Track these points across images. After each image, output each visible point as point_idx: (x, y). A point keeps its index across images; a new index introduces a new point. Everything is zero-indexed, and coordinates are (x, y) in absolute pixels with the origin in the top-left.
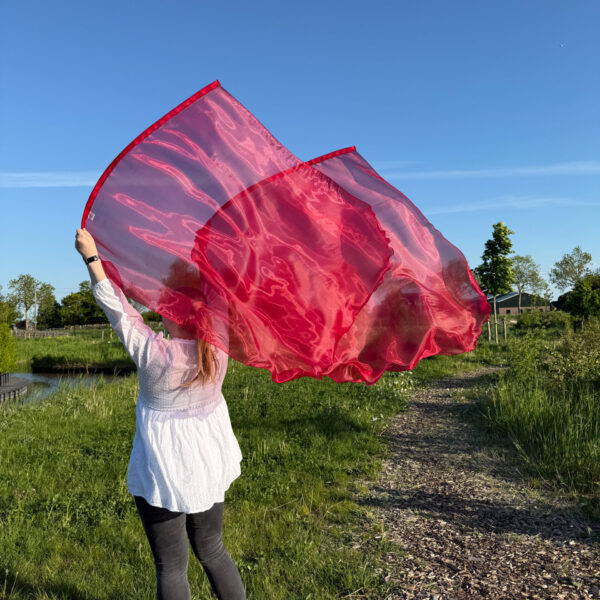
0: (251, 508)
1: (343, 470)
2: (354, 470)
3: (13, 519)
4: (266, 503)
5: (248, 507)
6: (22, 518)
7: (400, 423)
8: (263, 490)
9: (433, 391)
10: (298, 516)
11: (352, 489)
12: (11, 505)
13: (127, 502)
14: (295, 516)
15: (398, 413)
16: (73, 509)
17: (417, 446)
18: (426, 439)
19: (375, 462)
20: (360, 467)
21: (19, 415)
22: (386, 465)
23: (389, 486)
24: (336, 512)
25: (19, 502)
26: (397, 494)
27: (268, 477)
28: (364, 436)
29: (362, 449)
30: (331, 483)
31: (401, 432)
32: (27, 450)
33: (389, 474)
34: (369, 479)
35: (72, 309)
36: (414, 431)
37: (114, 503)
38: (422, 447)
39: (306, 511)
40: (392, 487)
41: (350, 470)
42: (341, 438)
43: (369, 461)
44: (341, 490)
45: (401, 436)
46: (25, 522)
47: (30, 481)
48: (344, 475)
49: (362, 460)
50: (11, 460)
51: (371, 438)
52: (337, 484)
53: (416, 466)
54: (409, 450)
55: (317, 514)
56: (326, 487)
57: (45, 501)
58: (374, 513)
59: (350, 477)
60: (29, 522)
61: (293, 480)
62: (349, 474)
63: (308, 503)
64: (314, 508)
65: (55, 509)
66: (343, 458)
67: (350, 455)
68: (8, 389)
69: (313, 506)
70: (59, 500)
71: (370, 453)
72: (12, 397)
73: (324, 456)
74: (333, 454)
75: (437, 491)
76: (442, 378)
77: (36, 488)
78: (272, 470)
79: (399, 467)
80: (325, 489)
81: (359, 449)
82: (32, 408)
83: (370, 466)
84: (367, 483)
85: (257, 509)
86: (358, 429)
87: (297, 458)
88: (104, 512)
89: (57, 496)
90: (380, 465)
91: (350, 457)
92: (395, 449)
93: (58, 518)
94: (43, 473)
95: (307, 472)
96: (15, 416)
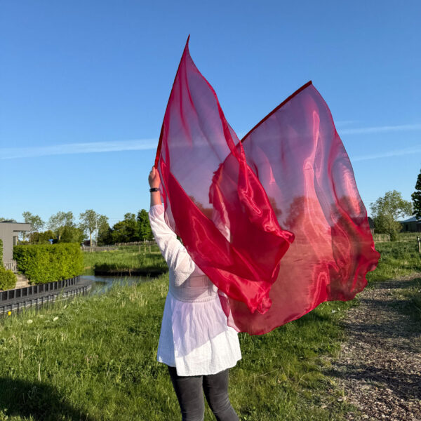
0: (245, 374)
1: (311, 349)
2: (320, 349)
3: (84, 376)
4: (256, 371)
5: (242, 374)
6: (90, 376)
7: (353, 314)
8: (253, 361)
9: (378, 291)
10: (279, 382)
11: (319, 363)
12: (83, 366)
13: (158, 367)
14: (277, 381)
15: (351, 307)
16: (123, 371)
17: (367, 332)
18: (374, 327)
19: (335, 344)
20: (324, 347)
21: (87, 304)
22: (344, 346)
23: (346, 361)
24: (307, 380)
25: (88, 364)
26: (353, 368)
27: (256, 352)
28: (326, 324)
29: (325, 334)
30: (302, 358)
31: (354, 321)
32: (92, 329)
33: (346, 353)
34: (331, 356)
35: (120, 232)
36: (364, 320)
37: (150, 367)
38: (370, 333)
39: (285, 378)
40: (349, 362)
41: (317, 349)
42: (307, 324)
43: (330, 342)
44: (311, 364)
45: (353, 324)
46: (92, 378)
47: (95, 350)
48: (312, 352)
49: (325, 341)
50: (82, 335)
51: (331, 326)
52: (307, 359)
53: (367, 346)
54: (361, 335)
55: (293, 380)
56: (299, 361)
57: (104, 364)
58: (336, 382)
59: (317, 354)
60: (95, 378)
61: (274, 355)
62: (316, 352)
63: (286, 372)
64: (291, 376)
65: (111, 370)
66: (311, 340)
67: (315, 338)
68: (77, 287)
69: (290, 374)
70: (114, 364)
71: (331, 337)
72: (82, 292)
73: (296, 338)
74: (303, 337)
75: (384, 366)
76: (384, 281)
77: (98, 354)
78: (259, 348)
79: (354, 347)
80: (298, 363)
81: (322, 334)
82: (95, 300)
83: (332, 346)
84: (330, 358)
85: (249, 375)
86: (322, 319)
87: (277, 339)
88: (144, 373)
89: (112, 361)
90: (339, 346)
91: (316, 339)
92: (350, 334)
93: (113, 377)
94: (103, 345)
95: (285, 349)
96: (84, 305)
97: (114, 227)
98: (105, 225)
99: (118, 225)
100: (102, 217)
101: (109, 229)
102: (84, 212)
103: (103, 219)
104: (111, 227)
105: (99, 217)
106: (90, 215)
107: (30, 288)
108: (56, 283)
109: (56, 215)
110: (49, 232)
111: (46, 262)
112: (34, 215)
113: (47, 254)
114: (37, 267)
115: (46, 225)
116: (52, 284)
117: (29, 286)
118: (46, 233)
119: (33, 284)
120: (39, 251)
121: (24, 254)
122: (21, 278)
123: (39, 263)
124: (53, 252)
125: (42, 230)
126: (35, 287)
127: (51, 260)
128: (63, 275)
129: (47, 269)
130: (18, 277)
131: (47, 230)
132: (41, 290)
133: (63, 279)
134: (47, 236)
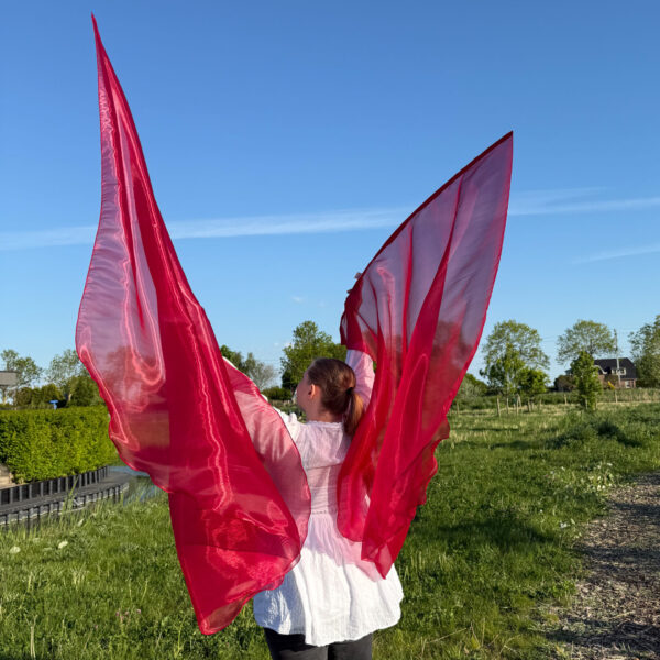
0: (405, 638)
1: (523, 593)
2: (538, 592)
3: (115, 647)
4: (425, 633)
5: (401, 638)
6: (126, 646)
7: (596, 530)
8: (420, 616)
9: (641, 489)
10: (467, 651)
11: (537, 617)
12: (113, 630)
13: (250, 629)
14: (462, 650)
15: (594, 518)
16: (186, 636)
17: (621, 561)
18: (635, 552)
19: (566, 582)
20: (546, 589)
21: (119, 518)
22: (581, 586)
23: (585, 613)
24: (516, 647)
25: (122, 626)
26: (597, 624)
27: (425, 600)
28: (550, 548)
29: (549, 564)
30: (508, 608)
31: (599, 543)
32: (130, 563)
33: (586, 600)
34: (558, 604)
36: (617, 541)
37: (235, 629)
38: (628, 563)
39: (477, 645)
40: (589, 615)
41: (533, 592)
42: (519, 550)
43: (557, 581)
44: (520, 618)
45: (597, 548)
46: (129, 650)
47: (135, 599)
48: (525, 598)
49: (548, 579)
50: (112, 573)
51: (560, 552)
52: (516, 611)
53: (621, 588)
54: (611, 567)
55: (492, 648)
56: (502, 613)
57: (152, 625)
58: (566, 650)
59: (533, 602)
60: (134, 651)
61: (458, 604)
62: (531, 597)
63: (478, 633)
64: (487, 641)
65: (164, 635)
66: (523, 576)
67: (531, 573)
68: (104, 486)
69: (486, 638)
70: (169, 624)
71: (558, 570)
72: (111, 495)
73: (498, 574)
74: (510, 572)
75: (651, 621)
76: (651, 471)
77: (141, 608)
78: (431, 590)
79: (599, 589)
80: (501, 617)
81: (543, 565)
82: (135, 509)
83: (560, 587)
84: (557, 609)
85: (413, 641)
86: (542, 539)
87: (462, 576)
88: (223, 641)
89: (166, 619)
90: (573, 587)
91: (532, 575)
92: (592, 566)
93: (168, 647)
94: (149, 590)
95: (476, 594)
96: (115, 519)
107: (16, 490)
108: (63, 480)
109: (62, 355)
110: (51, 388)
111: (46, 441)
113: (47, 427)
114: (28, 451)
115: (44, 375)
116: (55, 481)
117: (14, 485)
118: (44, 388)
119: (22, 482)
120: (31, 422)
121: (4, 427)
123: (33, 445)
124: (58, 425)
125: (38, 383)
126: (26, 488)
127: (55, 439)
128: (78, 465)
129: (47, 455)
131: (46, 383)
132: (36, 492)
133: (77, 471)
134: (46, 394)
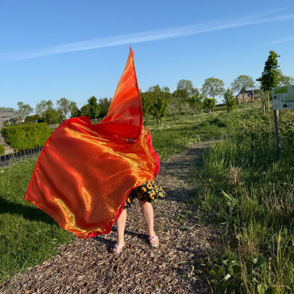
35: (86, 112)
97: (81, 109)
98: (76, 108)
99: (84, 107)
100: (72, 102)
101: (78, 110)
102: (60, 100)
103: (73, 104)
104: (80, 109)
105: (70, 103)
106: (64, 102)
107: (15, 154)
108: (33, 150)
109: (40, 103)
111: (23, 136)
112: (25, 104)
113: (23, 131)
114: (17, 140)
115: (34, 111)
116: (30, 150)
117: (15, 152)
119: (17, 151)
120: (17, 130)
121: (8, 132)
122: (8, 148)
123: (19, 138)
124: (27, 130)
125: (31, 114)
126: (19, 153)
127: (27, 135)
128: (37, 144)
129: (25, 141)
130: (6, 148)
131: (35, 114)
132: (23, 154)
133: (38, 146)
